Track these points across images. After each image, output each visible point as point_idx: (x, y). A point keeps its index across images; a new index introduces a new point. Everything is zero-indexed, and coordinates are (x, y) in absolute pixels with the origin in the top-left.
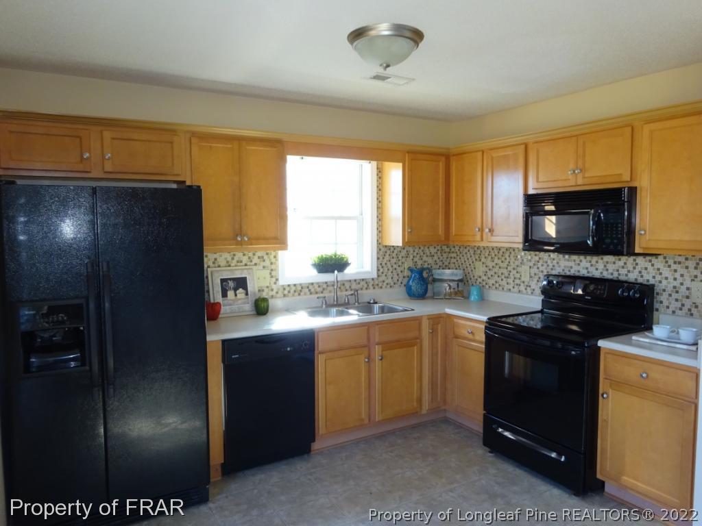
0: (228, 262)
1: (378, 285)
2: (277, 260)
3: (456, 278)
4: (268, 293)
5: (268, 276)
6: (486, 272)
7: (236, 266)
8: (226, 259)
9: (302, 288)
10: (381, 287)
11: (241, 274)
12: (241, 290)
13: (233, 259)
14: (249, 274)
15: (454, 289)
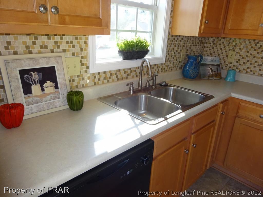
2: (87, 46)
3: (216, 64)
4: (79, 83)
5: (79, 64)
6: (239, 60)
8: (24, 43)
9: (111, 75)
11: (48, 63)
12: (48, 83)
14: (57, 62)
15: (215, 72)
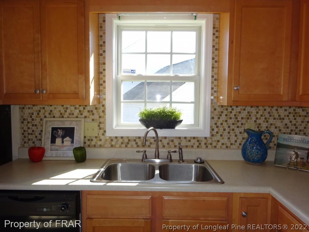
0: (61, 114)
1: (211, 144)
2: (105, 114)
3: (308, 147)
4: (96, 143)
5: (97, 128)
7: (68, 117)
8: (60, 111)
9: (129, 140)
10: (215, 147)
11: (70, 124)
12: (68, 138)
13: (66, 111)
14: (77, 125)
15: (302, 158)
